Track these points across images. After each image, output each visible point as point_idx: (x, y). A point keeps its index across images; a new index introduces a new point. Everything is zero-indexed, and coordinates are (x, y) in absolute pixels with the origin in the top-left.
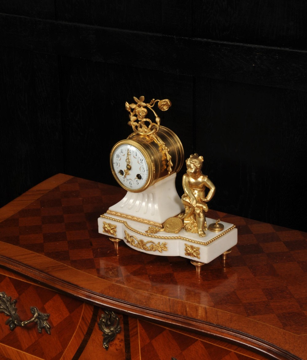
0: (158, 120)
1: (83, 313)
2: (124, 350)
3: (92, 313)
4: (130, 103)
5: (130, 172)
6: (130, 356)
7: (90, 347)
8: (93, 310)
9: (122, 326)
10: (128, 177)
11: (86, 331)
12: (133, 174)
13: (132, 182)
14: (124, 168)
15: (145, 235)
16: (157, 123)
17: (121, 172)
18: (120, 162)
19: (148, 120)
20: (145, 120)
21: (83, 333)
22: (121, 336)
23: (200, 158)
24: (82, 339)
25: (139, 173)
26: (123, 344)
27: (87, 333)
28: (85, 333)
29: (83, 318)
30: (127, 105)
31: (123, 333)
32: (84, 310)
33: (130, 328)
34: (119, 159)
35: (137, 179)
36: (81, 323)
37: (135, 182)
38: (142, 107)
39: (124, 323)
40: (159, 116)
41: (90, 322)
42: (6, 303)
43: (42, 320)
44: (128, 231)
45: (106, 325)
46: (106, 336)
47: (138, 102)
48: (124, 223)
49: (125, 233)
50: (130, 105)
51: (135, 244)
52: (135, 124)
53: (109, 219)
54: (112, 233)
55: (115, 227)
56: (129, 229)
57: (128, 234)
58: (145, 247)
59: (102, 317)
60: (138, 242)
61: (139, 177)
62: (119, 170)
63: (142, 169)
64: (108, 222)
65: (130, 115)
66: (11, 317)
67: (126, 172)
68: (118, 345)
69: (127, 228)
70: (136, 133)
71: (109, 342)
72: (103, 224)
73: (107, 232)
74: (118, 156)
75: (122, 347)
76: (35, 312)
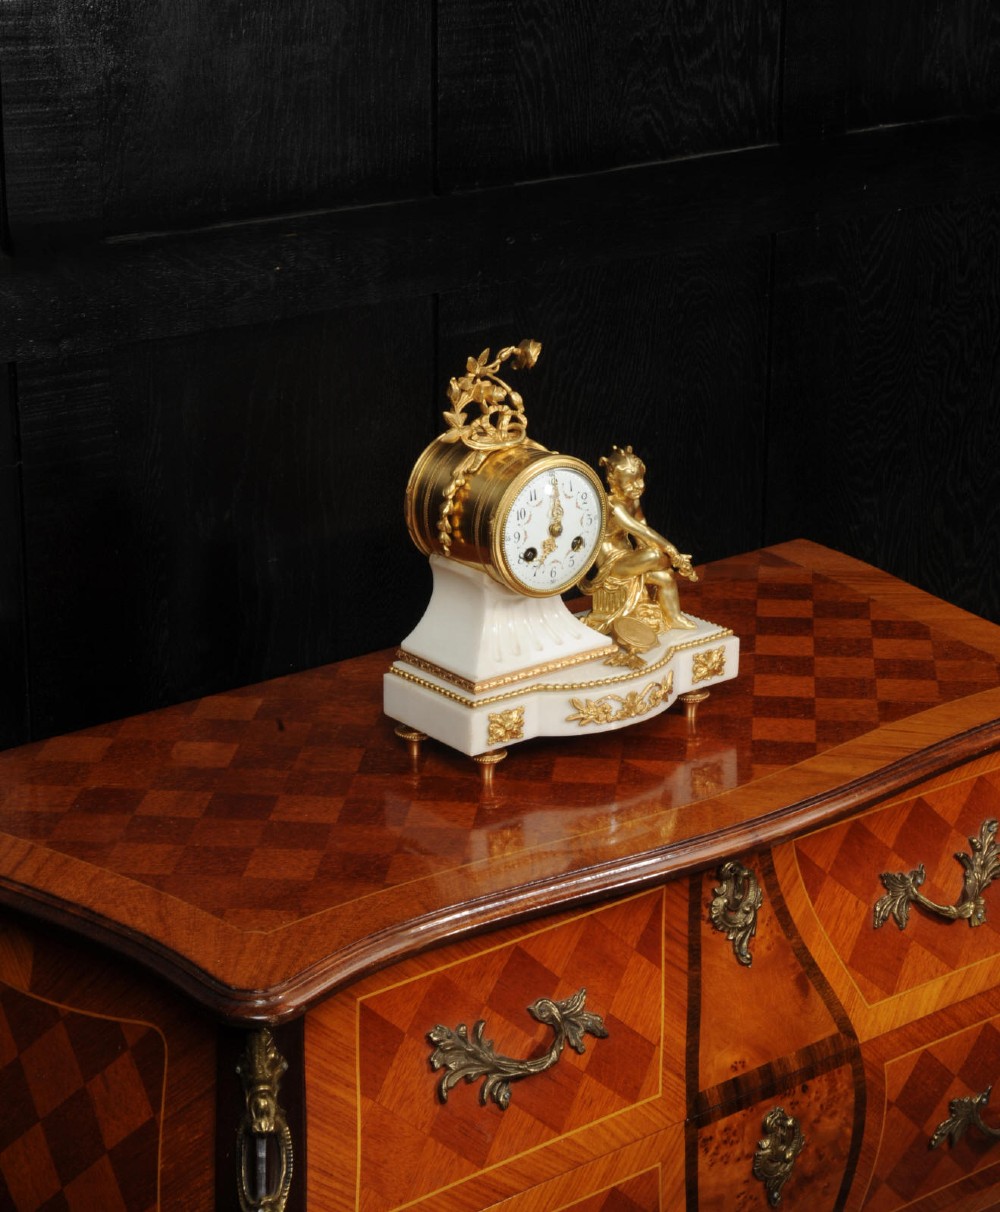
0: (517, 399)
1: (666, 922)
2: (784, 937)
3: (686, 905)
4: (458, 379)
5: (558, 541)
6: (800, 937)
7: (710, 990)
8: (687, 897)
9: (762, 884)
10: (551, 557)
11: (686, 960)
12: (564, 542)
13: (559, 570)
14: (538, 538)
15: (634, 678)
16: (517, 409)
17: (530, 555)
18: (527, 527)
19: (500, 408)
20: (492, 410)
21: (681, 969)
22: (767, 911)
24: (686, 985)
25: (578, 535)
26: (775, 922)
27: (691, 965)
28: (685, 967)
29: (668, 935)
30: (454, 385)
31: (767, 903)
32: (667, 912)
33: (779, 876)
34: (527, 518)
35: (573, 553)
36: (666, 950)
37: (568, 561)
38: (479, 380)
39: (764, 876)
40: (515, 390)
41: (686, 931)
42: (460, 1048)
43: (576, 1016)
44: (581, 696)
45: (733, 907)
46: (740, 935)
47: (475, 367)
48: (546, 689)
49: (573, 704)
50: (460, 385)
51: (613, 713)
52: (466, 432)
53: (498, 700)
54: (515, 734)
55: (521, 712)
56: (580, 687)
57: (587, 701)
58: (639, 707)
59: (716, 895)
60: (623, 704)
61: (577, 543)
62: (524, 551)
63: (586, 521)
64: (499, 709)
65: (447, 414)
66: (496, 1070)
67: (549, 547)
68: (768, 937)
69: (572, 688)
70: (485, 452)
71: (748, 943)
72: (488, 723)
73: (501, 739)
74: (521, 515)
75: (775, 933)
76: (550, 1010)
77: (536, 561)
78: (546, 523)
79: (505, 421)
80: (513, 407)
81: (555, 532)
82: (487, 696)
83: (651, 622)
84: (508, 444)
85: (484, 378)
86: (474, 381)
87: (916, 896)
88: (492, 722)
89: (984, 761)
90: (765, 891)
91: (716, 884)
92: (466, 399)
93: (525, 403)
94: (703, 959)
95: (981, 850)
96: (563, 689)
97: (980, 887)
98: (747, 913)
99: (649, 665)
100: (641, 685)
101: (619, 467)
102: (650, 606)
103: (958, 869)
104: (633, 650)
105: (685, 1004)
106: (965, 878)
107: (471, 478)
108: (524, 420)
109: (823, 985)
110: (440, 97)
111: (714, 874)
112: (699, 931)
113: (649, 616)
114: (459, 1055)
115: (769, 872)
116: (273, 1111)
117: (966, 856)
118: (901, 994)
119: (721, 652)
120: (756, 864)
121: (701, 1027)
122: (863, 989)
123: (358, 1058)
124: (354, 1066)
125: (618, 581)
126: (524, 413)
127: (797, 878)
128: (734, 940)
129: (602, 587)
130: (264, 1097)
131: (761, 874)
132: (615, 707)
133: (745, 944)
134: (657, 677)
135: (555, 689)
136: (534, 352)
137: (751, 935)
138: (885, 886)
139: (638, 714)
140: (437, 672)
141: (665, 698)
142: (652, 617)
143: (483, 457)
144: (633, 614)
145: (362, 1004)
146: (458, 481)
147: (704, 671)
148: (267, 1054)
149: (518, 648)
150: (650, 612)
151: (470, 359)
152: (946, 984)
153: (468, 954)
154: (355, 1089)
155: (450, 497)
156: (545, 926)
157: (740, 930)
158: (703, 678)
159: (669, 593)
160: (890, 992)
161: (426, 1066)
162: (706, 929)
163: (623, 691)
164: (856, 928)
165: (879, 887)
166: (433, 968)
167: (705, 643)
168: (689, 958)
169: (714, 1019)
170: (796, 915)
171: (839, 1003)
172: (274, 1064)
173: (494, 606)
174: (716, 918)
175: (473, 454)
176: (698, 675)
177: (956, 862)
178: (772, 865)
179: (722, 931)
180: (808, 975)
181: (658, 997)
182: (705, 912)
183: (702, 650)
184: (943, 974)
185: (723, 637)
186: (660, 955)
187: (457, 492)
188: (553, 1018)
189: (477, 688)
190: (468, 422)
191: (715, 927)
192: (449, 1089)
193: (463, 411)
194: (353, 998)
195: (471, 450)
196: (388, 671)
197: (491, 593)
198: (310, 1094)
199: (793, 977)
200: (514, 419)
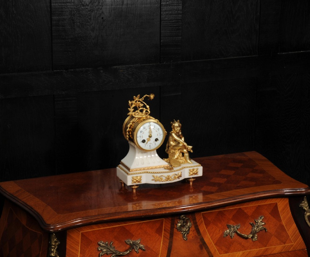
0: (148, 107)
1: (164, 227)
2: (197, 235)
3: (170, 224)
4: (131, 101)
5: (151, 139)
6: (202, 236)
7: (175, 244)
8: (170, 222)
9: (192, 222)
10: (149, 142)
11: (169, 237)
12: (153, 139)
13: (151, 145)
14: (146, 137)
15: (169, 172)
16: (148, 109)
17: (144, 141)
18: (143, 135)
19: (142, 108)
20: (141, 109)
21: (167, 238)
22: (193, 228)
23: (178, 120)
24: (168, 242)
25: (157, 138)
26: (195, 232)
28: (169, 238)
29: (165, 230)
30: (130, 102)
31: (193, 227)
32: (165, 225)
33: (197, 221)
34: (143, 133)
35: (155, 142)
36: (164, 233)
37: (154, 144)
38: (137, 102)
39: (193, 220)
40: (147, 105)
41: (170, 230)
42: (106, 247)
43: (137, 244)
44: (155, 175)
45: (182, 226)
46: (184, 233)
47: (136, 99)
48: (147, 172)
49: (153, 176)
50: (131, 102)
51: (163, 180)
52: (134, 113)
53: (135, 174)
54: (139, 182)
55: (141, 177)
56: (155, 173)
57: (157, 176)
58: (171, 179)
59: (178, 223)
60: (166, 178)
61: (156, 140)
62: (142, 140)
63: (159, 135)
64: (135, 176)
65: (129, 109)
66: (114, 253)
67: (149, 140)
68: (193, 234)
69: (154, 173)
70: (137, 118)
71: (187, 235)
72: (132, 178)
73: (135, 182)
74: (141, 132)
75: (195, 234)
76: (130, 242)
77: (145, 143)
78: (148, 134)
79: (144, 111)
80: (146, 108)
81: (150, 137)
82: (133, 172)
83: (181, 161)
84: (144, 116)
85: (139, 101)
86: (136, 102)
87: (236, 231)
88: (133, 178)
89: (260, 201)
90: (193, 224)
91: (178, 220)
92: (133, 106)
93: (150, 108)
94: (174, 237)
95: (258, 223)
96: (151, 173)
97: (256, 231)
98: (187, 228)
99: (174, 170)
100: (171, 174)
101: (174, 124)
102: (181, 157)
103: (250, 226)
104: (173, 166)
105: (168, 246)
106: (252, 229)
107: (134, 124)
108: (149, 112)
109: (207, 248)
110: (162, 41)
111: (178, 218)
112: (173, 230)
113: (181, 160)
114: (105, 248)
115: (194, 220)
116: (55, 252)
117: (253, 224)
118: (230, 254)
119: (197, 169)
120: (190, 217)
121: (171, 252)
122: (219, 251)
123: (80, 245)
124: (79, 246)
125: (173, 151)
126: (149, 110)
127: (202, 222)
128: (182, 234)
129: (170, 152)
130: (53, 249)
131: (192, 220)
132: (164, 178)
133: (186, 235)
134: (176, 173)
135: (149, 173)
136: (152, 96)
137: (187, 233)
138: (228, 227)
139: (170, 180)
140: (125, 167)
141: (178, 178)
142: (182, 160)
143: (137, 119)
144: (177, 159)
145: (82, 233)
146: (130, 124)
147: (192, 173)
148: (54, 239)
149: (144, 163)
150: (182, 159)
151: (134, 97)
152: (243, 253)
153: (110, 226)
154: (78, 251)
155: (129, 127)
156: (131, 223)
157: (184, 232)
158: (192, 175)
159: (187, 155)
160: (226, 253)
161: (97, 249)
162: (175, 230)
163: (166, 175)
164: (218, 236)
165: (226, 227)
166: (100, 228)
167: (193, 167)
168: (170, 236)
169: (175, 251)
170: (201, 231)
171: (211, 252)
172: (56, 242)
173: (139, 153)
174: (178, 228)
175: (135, 118)
176: (191, 174)
177: (250, 225)
178: (195, 218)
179: (179, 231)
180: (203, 245)
181: (160, 244)
182: (175, 226)
183: (192, 168)
184: (243, 251)
185: (198, 166)
186: (162, 234)
187: (130, 126)
188: (131, 244)
189: (130, 170)
190: (134, 111)
191: (178, 230)
192: (101, 255)
193: (133, 108)
194: (80, 232)
195: (134, 117)
196: (117, 166)
197: (137, 150)
198: (67, 251)
199: (198, 245)
200: (147, 111)
